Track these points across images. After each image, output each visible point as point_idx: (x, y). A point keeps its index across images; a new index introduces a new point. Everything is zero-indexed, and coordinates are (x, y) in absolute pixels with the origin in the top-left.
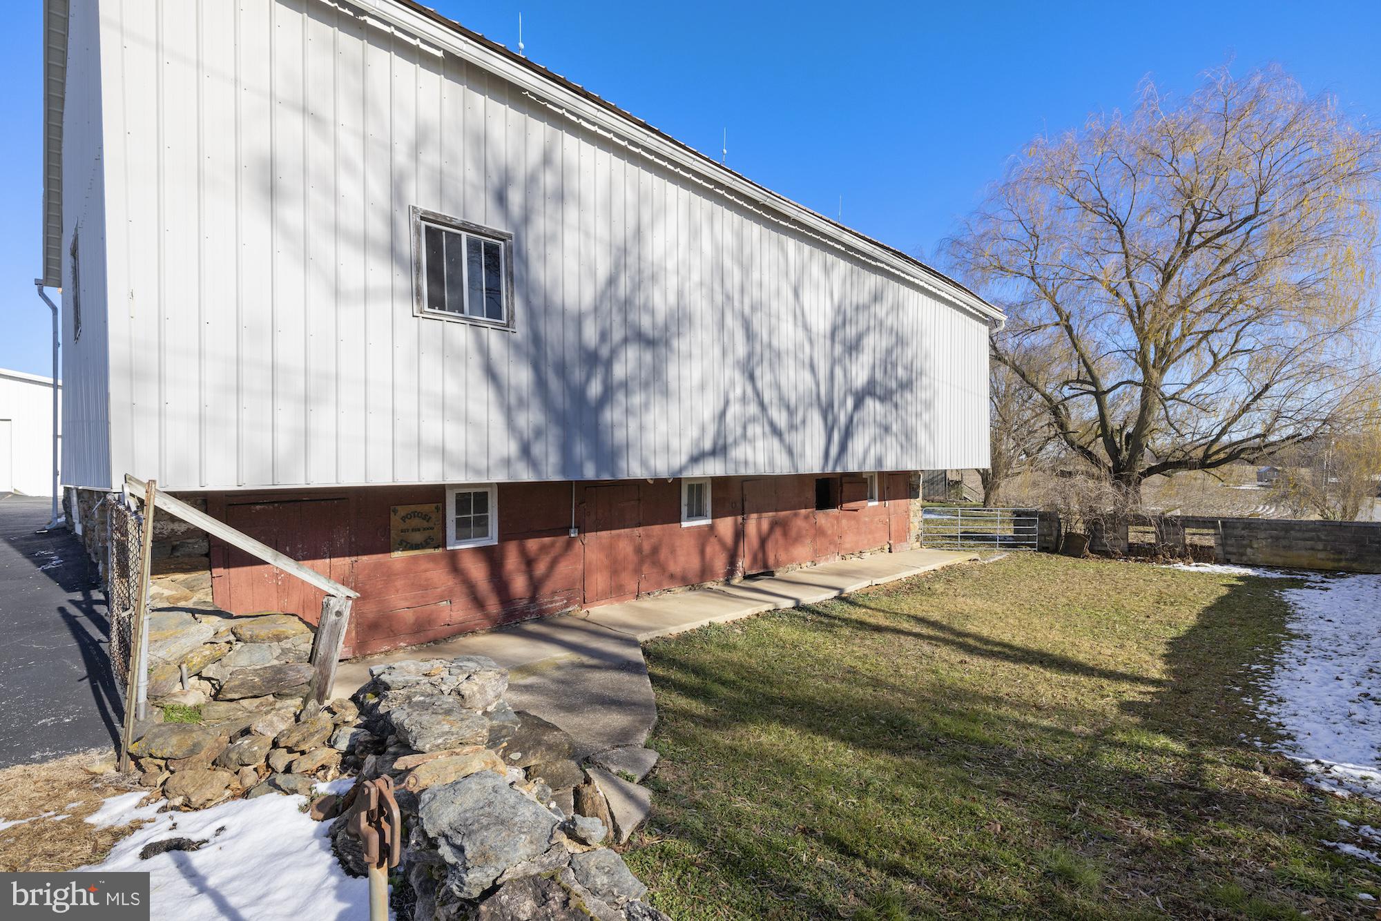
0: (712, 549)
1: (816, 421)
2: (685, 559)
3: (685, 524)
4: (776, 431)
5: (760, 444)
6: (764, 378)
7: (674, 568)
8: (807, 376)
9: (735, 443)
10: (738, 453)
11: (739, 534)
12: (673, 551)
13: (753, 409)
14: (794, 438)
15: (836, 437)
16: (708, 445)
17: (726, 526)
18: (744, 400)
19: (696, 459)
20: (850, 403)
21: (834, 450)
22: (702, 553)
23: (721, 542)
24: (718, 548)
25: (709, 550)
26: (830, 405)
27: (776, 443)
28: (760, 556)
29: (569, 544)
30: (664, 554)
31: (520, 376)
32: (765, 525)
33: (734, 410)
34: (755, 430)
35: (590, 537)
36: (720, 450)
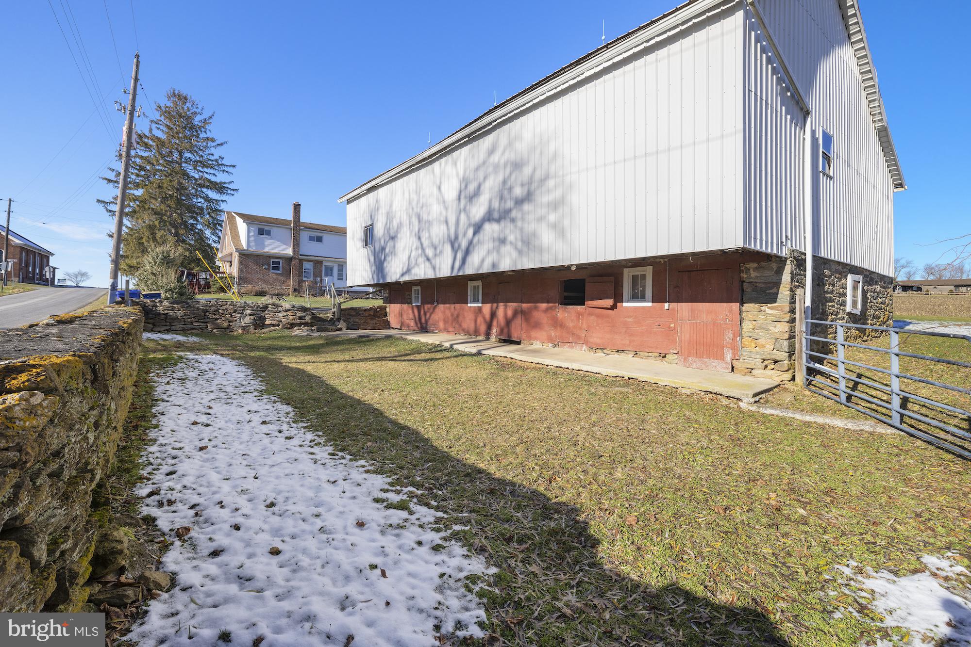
0: (480, 320)
1: (448, 249)
2: (468, 322)
3: (469, 305)
4: (428, 259)
5: (422, 266)
6: (425, 235)
7: (465, 326)
8: (443, 227)
9: (413, 267)
10: (413, 271)
11: (493, 315)
12: (464, 317)
13: (420, 251)
14: (437, 262)
15: (459, 256)
16: (405, 269)
17: (487, 308)
18: (417, 248)
19: (403, 275)
20: (470, 232)
21: (457, 264)
22: (476, 321)
23: (484, 318)
24: (482, 320)
25: (478, 321)
26: (456, 237)
27: (428, 264)
28: (505, 330)
29: (434, 308)
30: (461, 318)
31: (372, 259)
32: (510, 313)
33: (413, 253)
34: (421, 260)
35: (441, 306)
36: (408, 271)
